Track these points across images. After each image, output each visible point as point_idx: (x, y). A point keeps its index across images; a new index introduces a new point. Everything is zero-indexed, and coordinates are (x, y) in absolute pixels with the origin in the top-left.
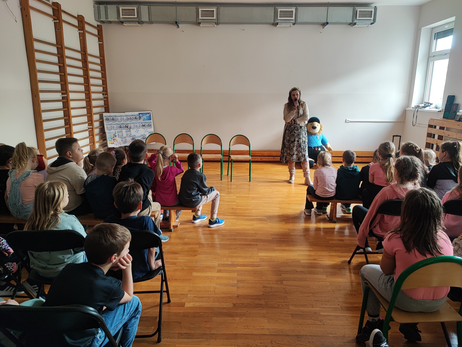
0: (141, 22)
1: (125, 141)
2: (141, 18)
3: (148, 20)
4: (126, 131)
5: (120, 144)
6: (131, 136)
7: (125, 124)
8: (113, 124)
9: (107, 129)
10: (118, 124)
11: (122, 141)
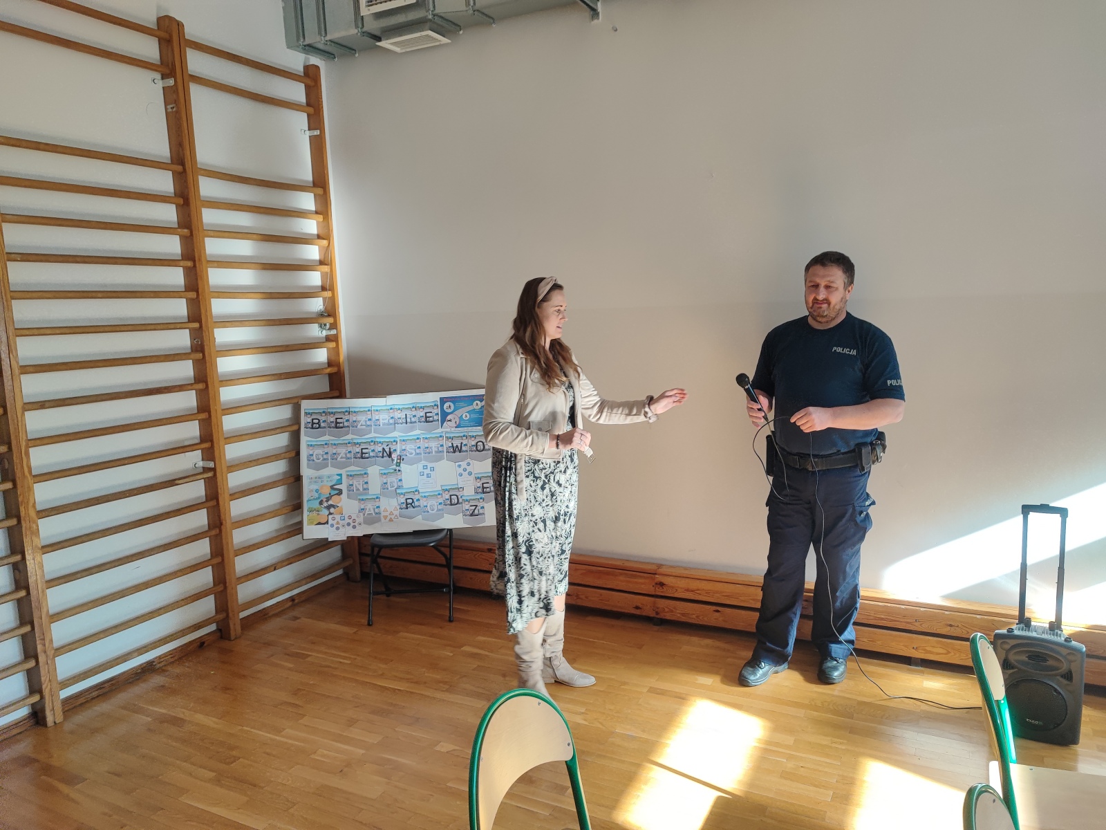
0: (440, 21)
1: (372, 512)
2: (433, 3)
4: (383, 472)
5: (352, 524)
6: (398, 491)
7: (382, 443)
8: (335, 444)
9: (311, 462)
10: (356, 444)
11: (362, 514)
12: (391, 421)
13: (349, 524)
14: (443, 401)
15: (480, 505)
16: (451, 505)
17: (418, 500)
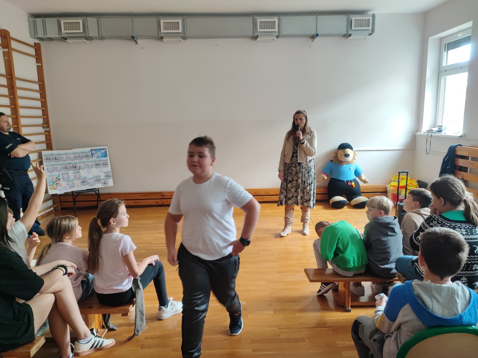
0: (89, 38)
2: (88, 33)
3: (97, 35)
4: (74, 172)
5: (65, 189)
6: (80, 178)
7: (72, 164)
8: (56, 165)
9: (48, 170)
10: (63, 164)
11: (68, 185)
12: (75, 157)
13: (64, 189)
14: (92, 150)
15: (107, 180)
16: (97, 181)
17: (87, 180)
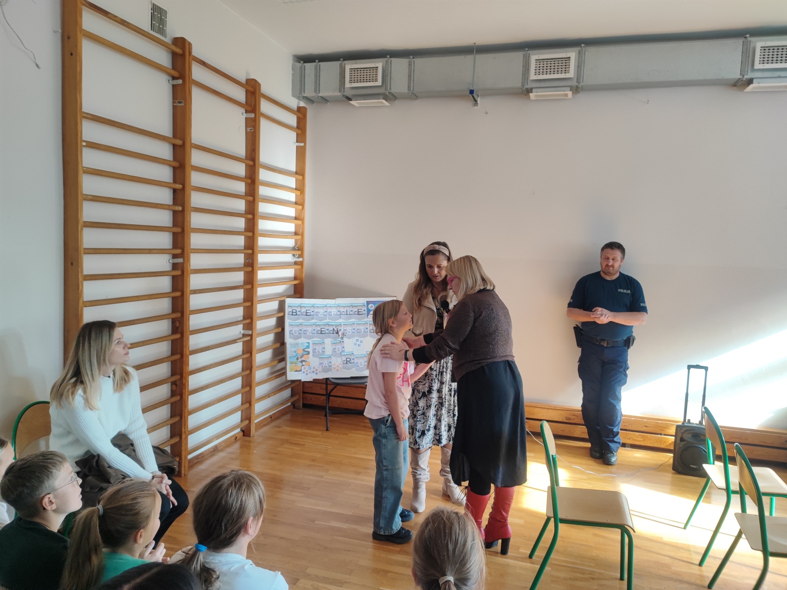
0: (390, 96)
1: (327, 365)
2: (390, 86)
3: (404, 90)
4: (333, 342)
5: (315, 372)
6: (342, 354)
7: (333, 326)
8: (305, 325)
9: (291, 335)
10: (317, 325)
11: (321, 366)
12: (338, 313)
14: (368, 303)
17: (353, 359)
